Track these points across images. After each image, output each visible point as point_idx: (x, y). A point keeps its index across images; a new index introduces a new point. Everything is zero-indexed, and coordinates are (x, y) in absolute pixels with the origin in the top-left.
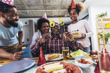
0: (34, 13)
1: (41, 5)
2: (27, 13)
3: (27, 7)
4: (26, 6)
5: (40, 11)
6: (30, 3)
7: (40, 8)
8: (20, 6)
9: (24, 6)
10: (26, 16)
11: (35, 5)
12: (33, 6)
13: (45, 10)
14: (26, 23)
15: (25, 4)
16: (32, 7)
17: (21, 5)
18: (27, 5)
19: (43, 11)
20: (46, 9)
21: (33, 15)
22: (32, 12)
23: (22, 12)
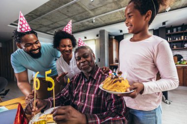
0: (104, 19)
1: (110, 3)
2: (92, 22)
3: (92, 13)
4: (90, 12)
5: (111, 14)
6: (93, 6)
7: (110, 9)
8: (83, 14)
9: (87, 12)
10: (94, 25)
11: (101, 7)
12: (99, 8)
13: (119, 8)
14: (97, 36)
15: (87, 9)
16: (98, 12)
17: (83, 12)
18: (91, 10)
19: (117, 12)
20: (121, 7)
21: (103, 23)
22: (100, 19)
23: (88, 21)
